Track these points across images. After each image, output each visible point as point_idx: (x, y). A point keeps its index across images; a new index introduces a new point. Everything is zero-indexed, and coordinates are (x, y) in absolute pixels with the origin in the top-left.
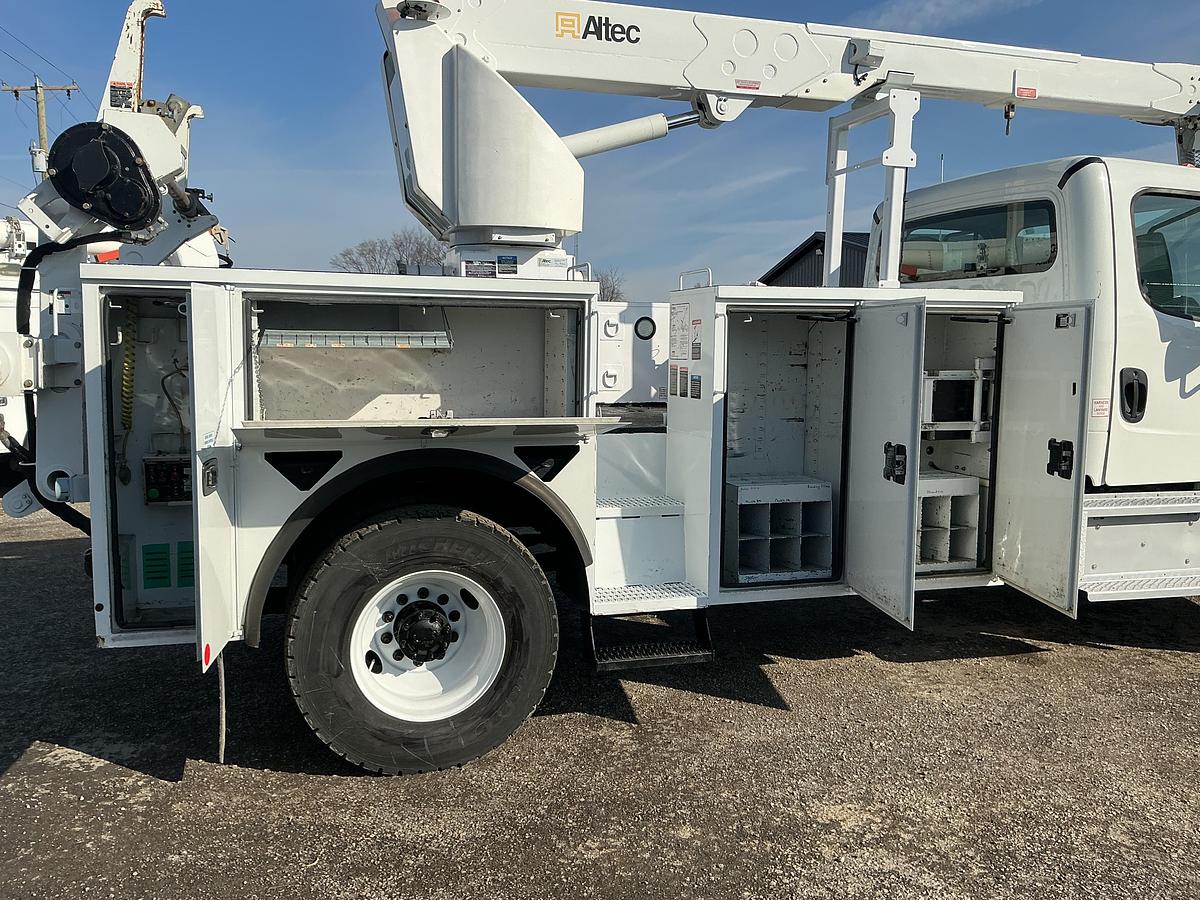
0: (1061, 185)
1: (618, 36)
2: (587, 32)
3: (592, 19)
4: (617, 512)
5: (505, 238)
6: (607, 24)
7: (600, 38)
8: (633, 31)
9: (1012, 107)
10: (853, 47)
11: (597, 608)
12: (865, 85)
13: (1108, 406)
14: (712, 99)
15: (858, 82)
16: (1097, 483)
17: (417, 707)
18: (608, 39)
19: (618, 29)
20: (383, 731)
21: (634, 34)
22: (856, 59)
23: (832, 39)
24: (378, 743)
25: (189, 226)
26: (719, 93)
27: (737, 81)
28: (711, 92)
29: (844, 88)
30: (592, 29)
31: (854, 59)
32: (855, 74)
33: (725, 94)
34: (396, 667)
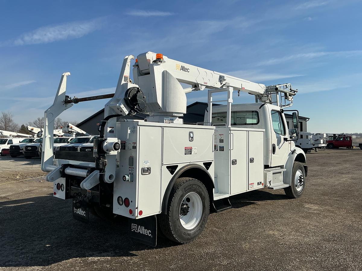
0: (260, 108)
1: (186, 71)
2: (181, 69)
3: (182, 66)
5: (176, 115)
6: (184, 68)
9: (239, 91)
11: (214, 199)
12: (222, 85)
13: (271, 151)
14: (200, 85)
18: (184, 71)
19: (186, 69)
20: (185, 233)
21: (188, 70)
22: (221, 79)
23: (217, 75)
24: (184, 236)
25: (66, 106)
26: (201, 84)
27: (203, 82)
28: (200, 84)
29: (219, 85)
30: (182, 68)
32: (220, 83)
33: (202, 85)
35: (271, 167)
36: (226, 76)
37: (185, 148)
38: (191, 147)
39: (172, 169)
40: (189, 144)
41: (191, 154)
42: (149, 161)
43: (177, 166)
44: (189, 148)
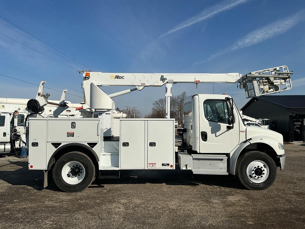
1: (121, 78)
2: (115, 78)
3: (116, 76)
4: (110, 154)
6: (119, 76)
7: (117, 79)
8: (123, 77)
10: (162, 76)
11: (100, 169)
12: (165, 83)
13: (199, 138)
15: (163, 82)
16: (198, 152)
17: (72, 182)
18: (119, 79)
19: (120, 77)
20: (66, 185)
22: (163, 79)
23: (158, 76)
24: (65, 187)
26: (138, 86)
27: (141, 84)
28: (136, 86)
29: (161, 83)
30: (116, 77)
31: (162, 78)
32: (163, 81)
34: (72, 177)
35: (200, 153)
36: (166, 75)
37: (67, 132)
38: (74, 132)
39: (56, 145)
40: (72, 130)
41: (73, 136)
42: (37, 139)
43: (61, 144)
44: (71, 133)
